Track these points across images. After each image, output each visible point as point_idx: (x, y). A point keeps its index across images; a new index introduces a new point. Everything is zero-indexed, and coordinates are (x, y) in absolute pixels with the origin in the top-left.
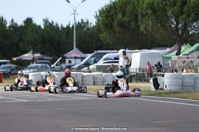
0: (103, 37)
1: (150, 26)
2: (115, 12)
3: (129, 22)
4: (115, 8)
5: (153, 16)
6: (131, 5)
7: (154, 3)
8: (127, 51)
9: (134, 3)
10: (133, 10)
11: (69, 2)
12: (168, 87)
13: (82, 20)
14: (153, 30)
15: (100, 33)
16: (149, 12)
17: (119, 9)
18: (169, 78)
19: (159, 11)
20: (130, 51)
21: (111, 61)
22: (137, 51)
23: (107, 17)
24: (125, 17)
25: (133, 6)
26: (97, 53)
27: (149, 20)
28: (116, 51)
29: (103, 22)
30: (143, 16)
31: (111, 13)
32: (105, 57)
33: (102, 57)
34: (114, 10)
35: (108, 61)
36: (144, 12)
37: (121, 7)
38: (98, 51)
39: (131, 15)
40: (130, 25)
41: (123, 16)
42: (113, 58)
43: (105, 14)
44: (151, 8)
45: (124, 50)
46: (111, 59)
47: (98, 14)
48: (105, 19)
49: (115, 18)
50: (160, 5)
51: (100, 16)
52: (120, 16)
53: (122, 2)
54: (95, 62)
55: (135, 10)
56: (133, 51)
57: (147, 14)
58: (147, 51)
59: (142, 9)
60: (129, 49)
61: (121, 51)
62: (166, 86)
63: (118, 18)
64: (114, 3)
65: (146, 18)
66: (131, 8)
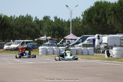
0: (86, 27)
1: (113, 21)
2: (93, 13)
3: (101, 19)
4: (93, 10)
5: (115, 15)
6: (102, 9)
7: (115, 8)
8: (100, 35)
9: (104, 7)
10: (104, 11)
11: (68, 7)
12: (115, 55)
13: (77, 17)
14: (115, 23)
15: (85, 25)
16: (112, 13)
17: (95, 11)
18: (116, 51)
19: (118, 12)
20: (102, 35)
21: (91, 41)
22: (106, 35)
23: (88, 15)
24: (99, 16)
25: (104, 9)
26: (84, 37)
27: (112, 17)
28: (94, 35)
29: (86, 18)
30: (109, 15)
31: (91, 13)
32: (88, 39)
33: (86, 39)
34: (93, 12)
35: (89, 41)
36: (109, 13)
37: (97, 10)
38: (84, 36)
39: (103, 14)
40: (102, 20)
41: (98, 15)
42: (92, 40)
43: (87, 14)
44: (113, 10)
45: (98, 35)
46: (91, 40)
47: (83, 14)
48: (87, 16)
49: (93, 16)
50: (119, 9)
51: (85, 15)
52: (96, 15)
53: (97, 7)
54: (82, 42)
55: (105, 12)
56: (104, 35)
57: (111, 14)
58: (112, 36)
59: (108, 11)
60: (101, 34)
61: (96, 35)
62: (114, 55)
63: (95, 16)
64: (92, 7)
65: (111, 16)
66: (102, 10)
